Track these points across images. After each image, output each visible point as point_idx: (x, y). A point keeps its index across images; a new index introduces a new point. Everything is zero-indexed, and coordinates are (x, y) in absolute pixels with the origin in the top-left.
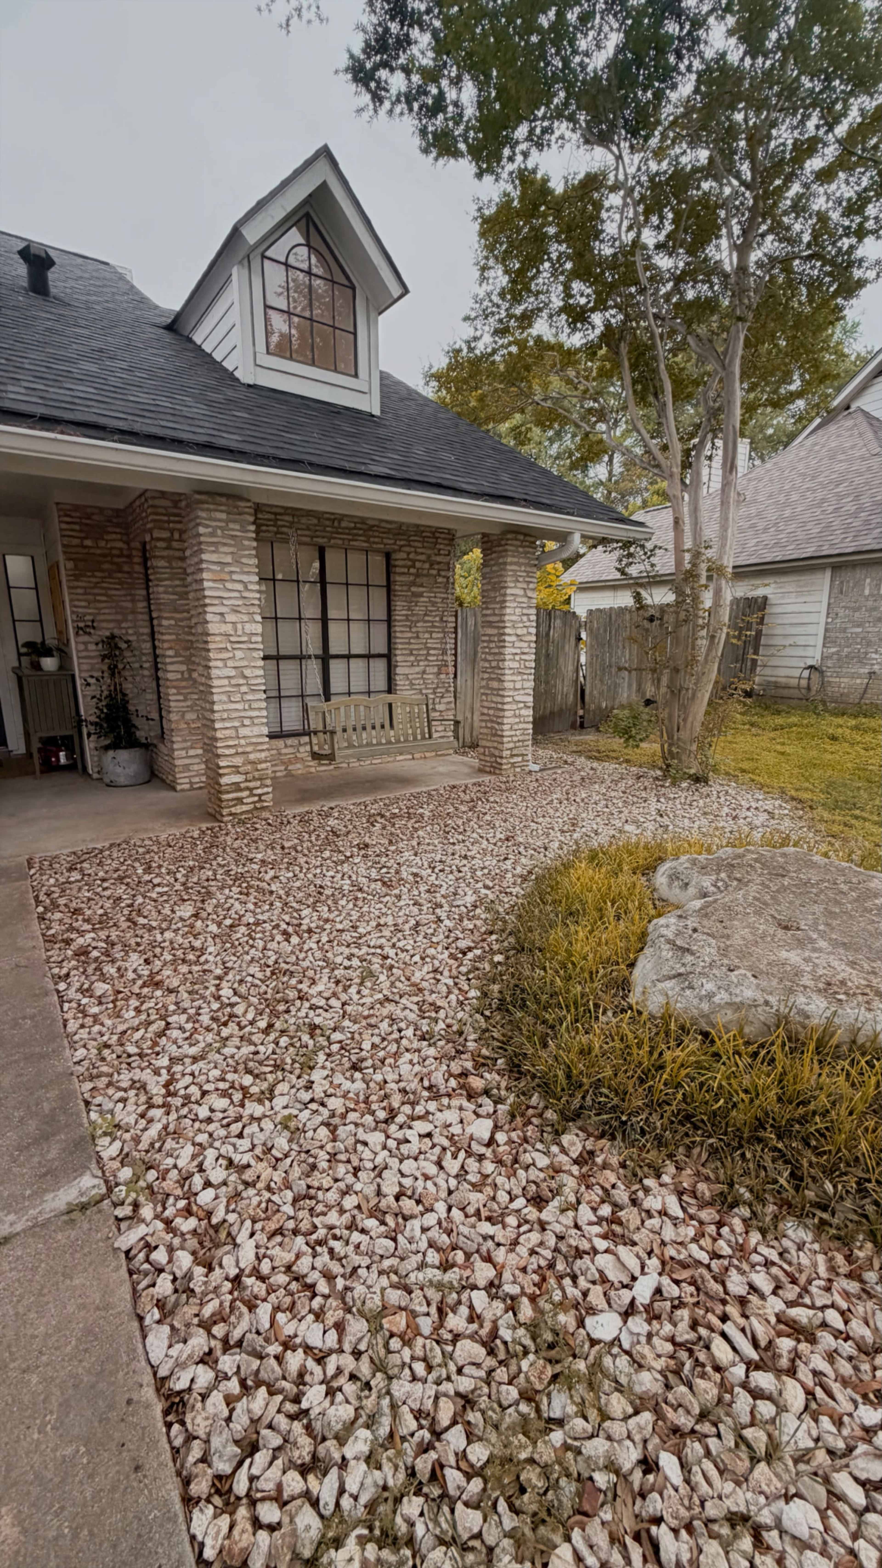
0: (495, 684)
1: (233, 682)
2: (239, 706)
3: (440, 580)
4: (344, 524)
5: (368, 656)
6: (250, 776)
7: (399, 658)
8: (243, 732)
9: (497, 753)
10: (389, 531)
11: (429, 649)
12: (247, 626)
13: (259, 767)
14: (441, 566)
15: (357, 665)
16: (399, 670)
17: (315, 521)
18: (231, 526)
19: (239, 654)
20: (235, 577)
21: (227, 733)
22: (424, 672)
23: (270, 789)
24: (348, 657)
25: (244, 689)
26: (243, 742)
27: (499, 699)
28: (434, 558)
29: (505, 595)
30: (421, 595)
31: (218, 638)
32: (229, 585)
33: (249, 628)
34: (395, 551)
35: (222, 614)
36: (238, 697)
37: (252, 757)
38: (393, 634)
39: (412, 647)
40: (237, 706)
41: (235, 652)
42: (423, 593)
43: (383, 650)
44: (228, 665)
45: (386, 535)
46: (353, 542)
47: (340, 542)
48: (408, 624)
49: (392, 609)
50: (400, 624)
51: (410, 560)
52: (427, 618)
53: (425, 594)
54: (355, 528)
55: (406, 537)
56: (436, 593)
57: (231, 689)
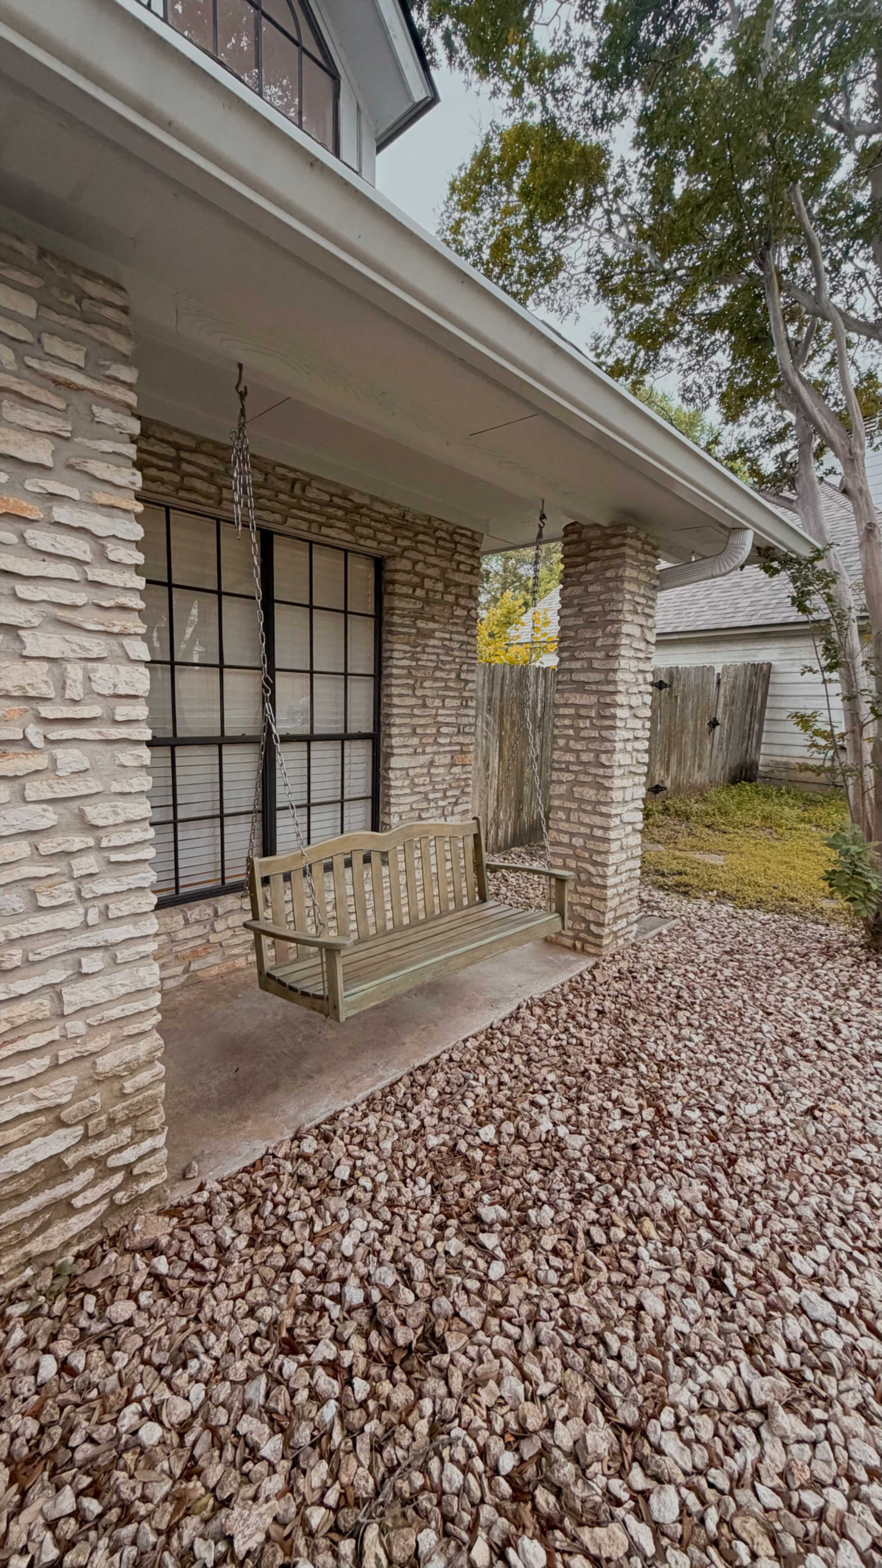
0: (590, 794)
1: (48, 846)
2: (68, 919)
3: (459, 612)
4: (311, 493)
5: (343, 738)
6: (96, 1123)
7: (395, 742)
9: (590, 916)
10: (386, 519)
11: (439, 725)
12: (102, 671)
14: (461, 590)
15: (324, 754)
16: (395, 762)
19: (70, 759)
20: (61, 514)
22: (431, 764)
23: (160, 1140)
24: (309, 739)
25: (84, 864)
26: (77, 1026)
27: (598, 820)
28: (450, 575)
29: (617, 635)
30: (430, 634)
32: (40, 538)
33: (105, 677)
34: (393, 557)
36: (62, 893)
37: (106, 1063)
38: (385, 700)
39: (416, 721)
40: (62, 920)
41: (59, 752)
42: (434, 631)
43: (367, 727)
44: (30, 795)
45: (379, 526)
46: (324, 530)
47: (304, 526)
48: (411, 682)
49: (386, 655)
50: (399, 682)
51: (417, 574)
52: (439, 674)
53: (437, 634)
54: (330, 504)
55: (411, 535)
56: (451, 633)
57: (42, 871)
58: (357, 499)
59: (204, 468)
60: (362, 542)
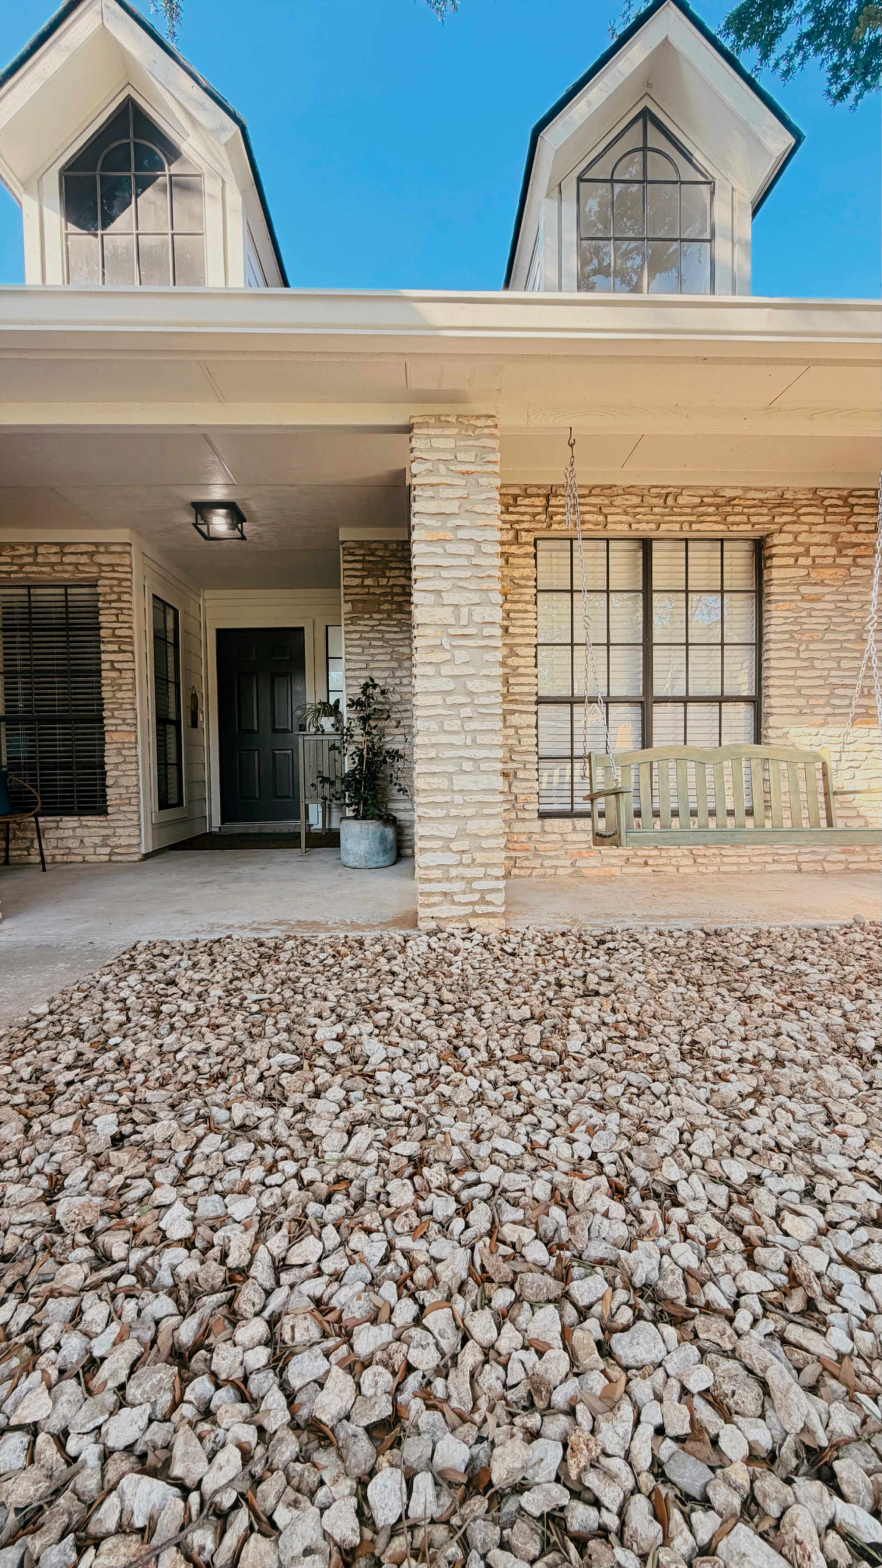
1: (450, 700)
2: (457, 740)
4: (681, 500)
5: (720, 700)
6: (466, 859)
7: (774, 703)
8: (461, 782)
10: (763, 503)
11: (833, 686)
12: (478, 611)
13: (485, 844)
16: (775, 721)
17: (636, 500)
18: (461, 456)
19: (461, 656)
20: (461, 534)
21: (436, 782)
24: (685, 701)
25: (466, 712)
26: (458, 799)
30: (818, 599)
31: (428, 631)
32: (452, 548)
33: (479, 615)
34: (773, 534)
35: (438, 593)
36: (455, 725)
37: (472, 825)
38: (765, 665)
39: (799, 683)
40: (453, 739)
41: (456, 652)
42: (824, 594)
43: (746, 689)
44: (443, 672)
45: (752, 510)
46: (695, 527)
47: (677, 527)
48: (795, 645)
49: (765, 623)
50: (779, 646)
51: (801, 544)
52: (829, 636)
53: (827, 598)
54: (702, 504)
55: (791, 510)
56: (848, 594)
57: (446, 712)
58: (729, 493)
59: (594, 505)
60: (734, 528)
